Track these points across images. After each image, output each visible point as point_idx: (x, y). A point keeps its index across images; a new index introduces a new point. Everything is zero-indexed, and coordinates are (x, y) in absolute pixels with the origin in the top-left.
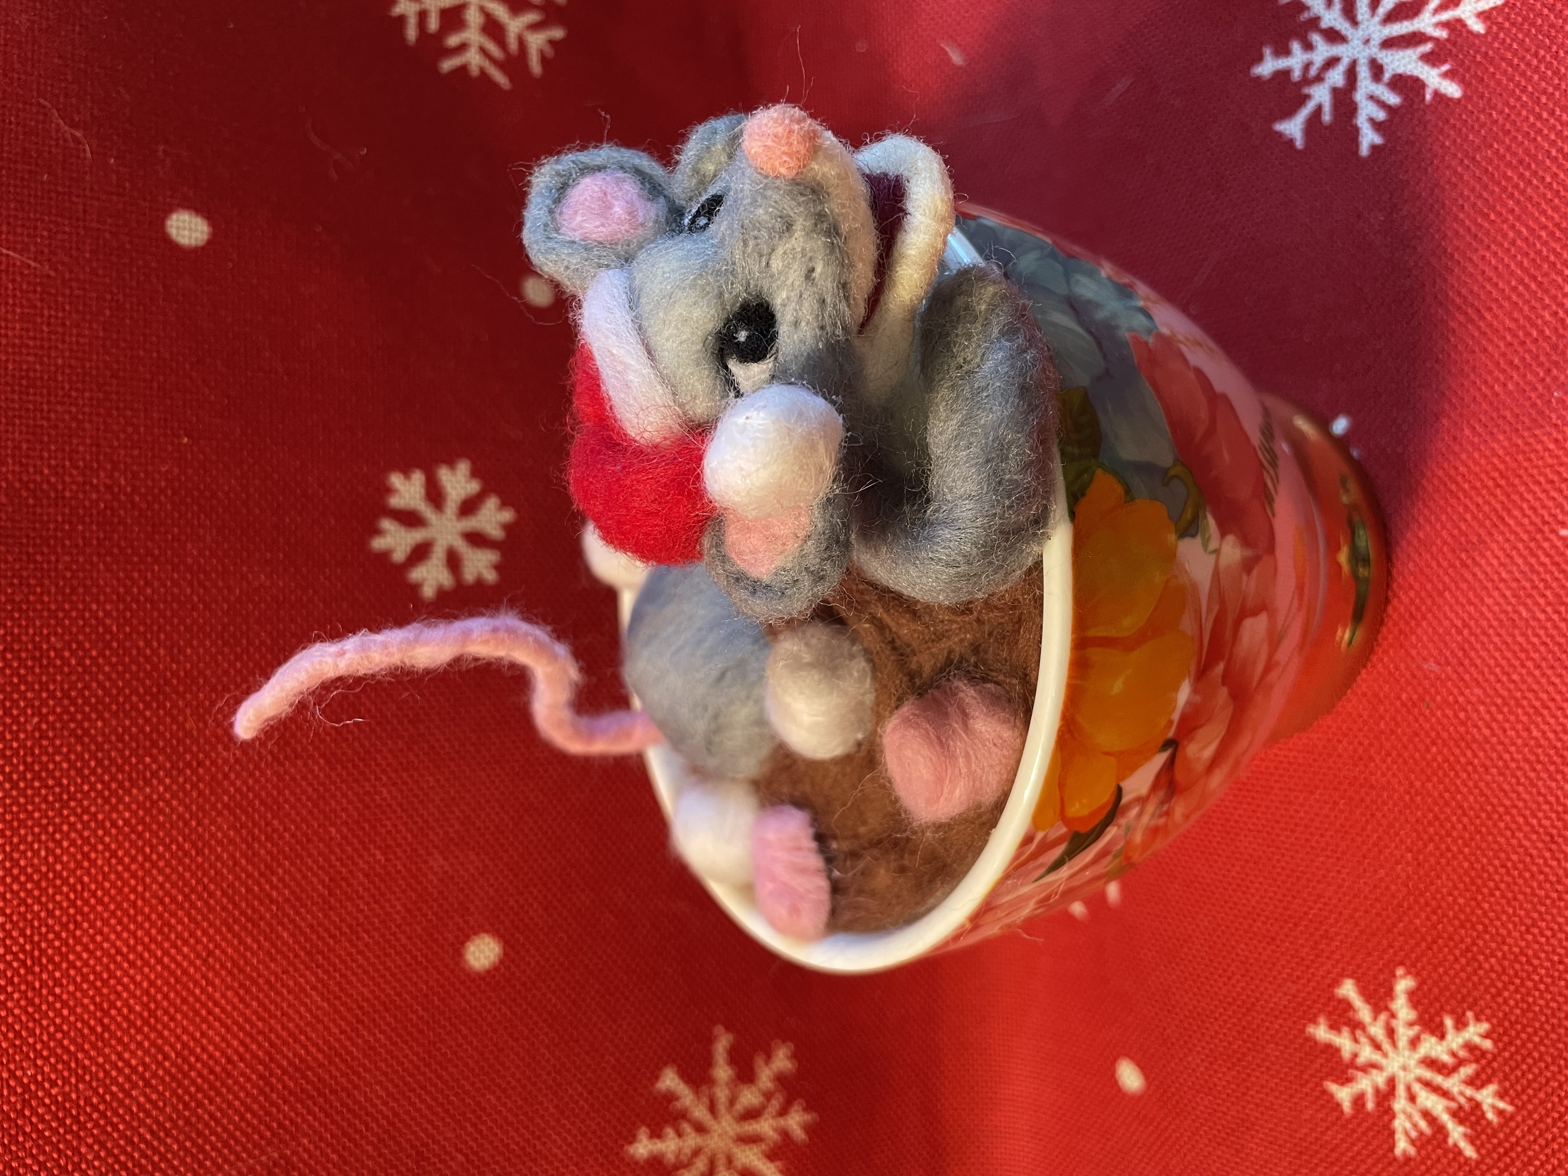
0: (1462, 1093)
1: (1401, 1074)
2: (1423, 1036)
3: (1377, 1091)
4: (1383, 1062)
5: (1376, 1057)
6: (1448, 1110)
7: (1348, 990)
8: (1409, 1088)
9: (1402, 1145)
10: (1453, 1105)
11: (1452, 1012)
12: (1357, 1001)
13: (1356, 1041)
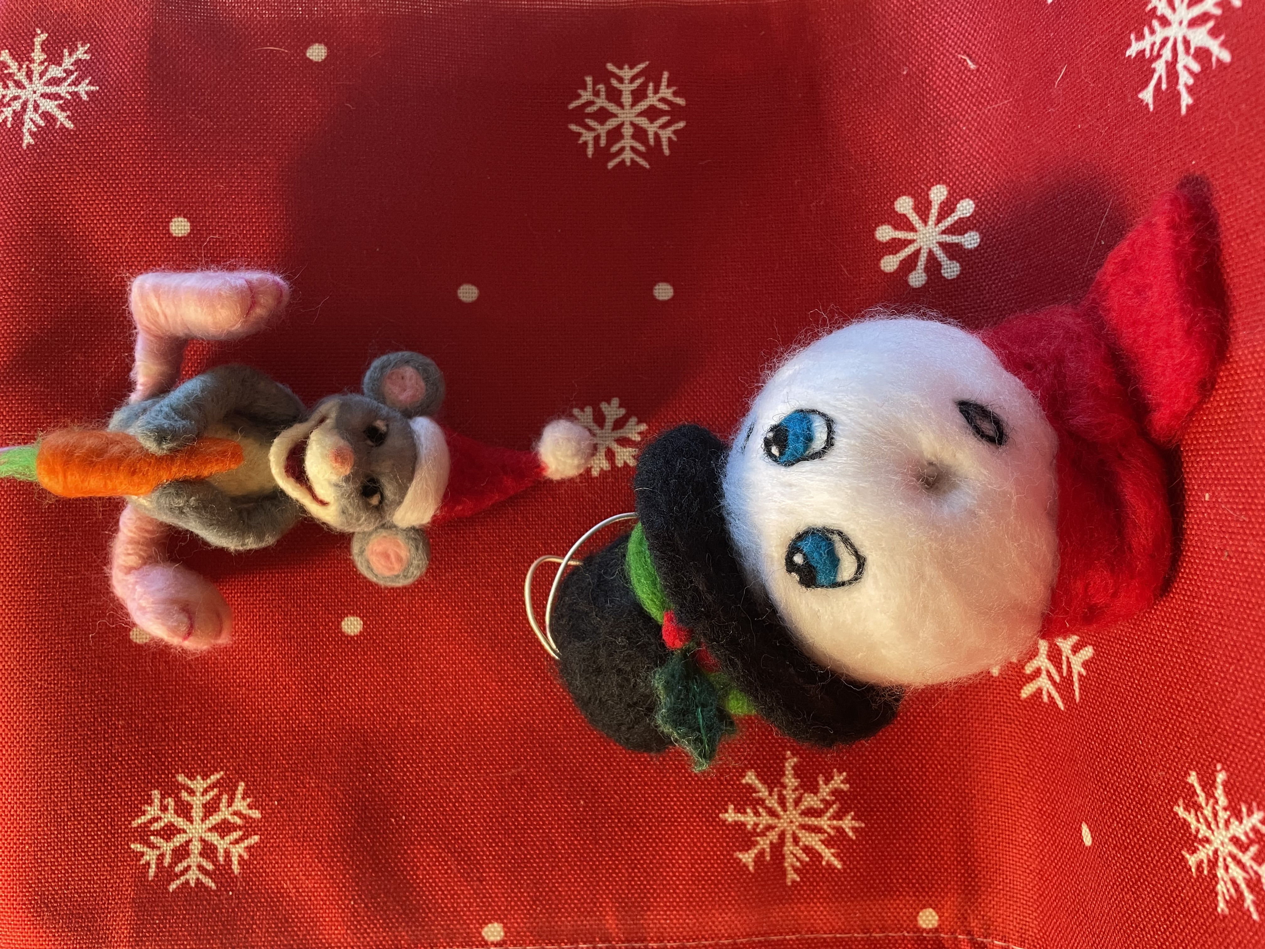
0: (1252, 867)
1: (1221, 848)
2: (1232, 820)
3: (1209, 861)
4: (1212, 838)
5: (1208, 834)
6: (1245, 879)
7: (1193, 779)
8: (1225, 860)
9: (1222, 905)
10: (1247, 876)
11: (1246, 802)
12: (1199, 790)
13: (1198, 821)
